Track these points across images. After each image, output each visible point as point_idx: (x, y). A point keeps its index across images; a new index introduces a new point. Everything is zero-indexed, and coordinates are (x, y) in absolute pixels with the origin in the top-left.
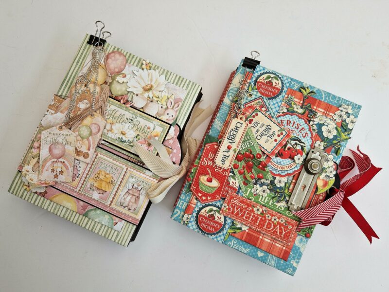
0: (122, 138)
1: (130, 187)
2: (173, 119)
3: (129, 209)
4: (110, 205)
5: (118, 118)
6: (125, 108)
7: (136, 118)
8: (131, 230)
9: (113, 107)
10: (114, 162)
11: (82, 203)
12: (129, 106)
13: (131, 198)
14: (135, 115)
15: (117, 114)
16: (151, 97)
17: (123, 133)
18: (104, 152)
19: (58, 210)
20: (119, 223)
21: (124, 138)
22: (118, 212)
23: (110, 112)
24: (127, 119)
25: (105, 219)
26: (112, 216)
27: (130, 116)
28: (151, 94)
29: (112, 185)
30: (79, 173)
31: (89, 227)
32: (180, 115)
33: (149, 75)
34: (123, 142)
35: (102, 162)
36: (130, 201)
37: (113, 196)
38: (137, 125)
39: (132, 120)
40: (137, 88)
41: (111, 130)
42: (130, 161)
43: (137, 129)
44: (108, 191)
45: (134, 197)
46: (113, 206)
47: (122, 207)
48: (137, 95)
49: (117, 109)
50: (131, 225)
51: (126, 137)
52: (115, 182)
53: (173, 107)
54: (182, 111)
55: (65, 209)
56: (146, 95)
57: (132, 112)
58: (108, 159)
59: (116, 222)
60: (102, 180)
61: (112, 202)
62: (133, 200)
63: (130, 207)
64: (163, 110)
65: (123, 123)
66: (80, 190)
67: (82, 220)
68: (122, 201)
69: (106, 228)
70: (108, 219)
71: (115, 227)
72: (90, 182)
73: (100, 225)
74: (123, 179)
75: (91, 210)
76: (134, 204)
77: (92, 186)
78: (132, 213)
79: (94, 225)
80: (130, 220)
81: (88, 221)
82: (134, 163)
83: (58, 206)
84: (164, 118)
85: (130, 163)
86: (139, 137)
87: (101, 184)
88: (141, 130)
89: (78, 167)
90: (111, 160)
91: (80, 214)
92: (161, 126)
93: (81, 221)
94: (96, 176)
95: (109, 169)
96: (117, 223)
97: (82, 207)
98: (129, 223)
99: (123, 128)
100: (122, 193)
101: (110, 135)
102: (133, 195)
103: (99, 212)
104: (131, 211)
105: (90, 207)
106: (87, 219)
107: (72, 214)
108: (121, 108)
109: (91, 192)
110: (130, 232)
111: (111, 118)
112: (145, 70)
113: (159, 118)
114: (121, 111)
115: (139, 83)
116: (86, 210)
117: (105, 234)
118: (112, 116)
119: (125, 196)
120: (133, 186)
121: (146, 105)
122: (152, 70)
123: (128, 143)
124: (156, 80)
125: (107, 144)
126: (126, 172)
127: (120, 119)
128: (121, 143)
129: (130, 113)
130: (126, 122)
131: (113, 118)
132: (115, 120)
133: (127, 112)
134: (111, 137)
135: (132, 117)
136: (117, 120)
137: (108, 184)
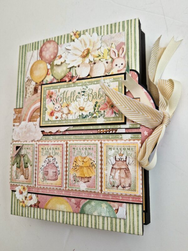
0: (82, 114)
1: (114, 161)
2: (125, 67)
3: (124, 187)
4: (101, 190)
5: (71, 97)
6: (73, 85)
7: (87, 87)
8: (138, 211)
9: (62, 90)
10: (86, 142)
11: (73, 200)
12: (75, 80)
13: (120, 173)
14: (85, 85)
15: (69, 94)
16: (92, 60)
17: (82, 109)
18: (72, 137)
19: (56, 217)
20: (120, 209)
21: (85, 114)
22: (113, 195)
23: (61, 96)
24: (79, 93)
25: (103, 209)
26: (109, 202)
27: (81, 89)
28: (91, 57)
29: (94, 167)
30: (58, 169)
31: (92, 225)
32: (130, 59)
33: (81, 42)
34: (85, 118)
35: (74, 149)
36: (120, 177)
37: (100, 179)
38: (91, 94)
39: (84, 92)
40: (75, 60)
41: (69, 112)
42: (100, 134)
43: (93, 97)
44: (93, 175)
45: (123, 171)
46: (105, 190)
47: (115, 188)
48: (79, 66)
49: (66, 89)
50: (135, 206)
51: (86, 111)
52: (95, 162)
53: (118, 55)
54: (130, 53)
55: (61, 213)
56: (87, 60)
57: (81, 84)
58: (79, 142)
59: (117, 208)
60: (81, 167)
61: (101, 186)
62: (123, 175)
63: (123, 184)
64: (110, 64)
65: (78, 99)
66: (66, 187)
67: (81, 219)
68: (112, 180)
69: (109, 219)
70: (107, 207)
71: (118, 215)
72: (72, 174)
73: (101, 218)
74: (101, 156)
75: (85, 204)
76: (127, 179)
77: (75, 177)
78: (129, 190)
79: (96, 220)
80: (131, 200)
81: (88, 218)
82: (106, 134)
83: (54, 212)
84: (115, 71)
85: (101, 136)
86: (98, 104)
87: (83, 171)
88: (97, 96)
89: (55, 164)
90: (82, 142)
91: (77, 213)
92: (115, 80)
93: (81, 221)
94: (75, 165)
95: (83, 152)
96: (118, 210)
97: (75, 204)
98: (131, 205)
99: (79, 105)
100: (107, 172)
101: (70, 117)
102: (120, 169)
103: (93, 203)
104: (127, 188)
105: (83, 202)
106: (85, 216)
107: (70, 216)
108: (70, 87)
109: (77, 184)
110: (138, 216)
111: (65, 101)
112: (76, 40)
113: (110, 74)
114: (71, 89)
115: (76, 55)
116: (81, 206)
117: (112, 227)
118: (65, 99)
119: (113, 174)
120: (116, 159)
121: (91, 70)
122: (82, 36)
123: (90, 117)
124: (90, 42)
125: (72, 128)
126: (101, 147)
128: (84, 120)
129: (79, 86)
130: (79, 96)
131: (66, 100)
132: (69, 101)
133: (77, 87)
134: (72, 119)
135: (83, 89)
136: (71, 99)
137: (89, 168)
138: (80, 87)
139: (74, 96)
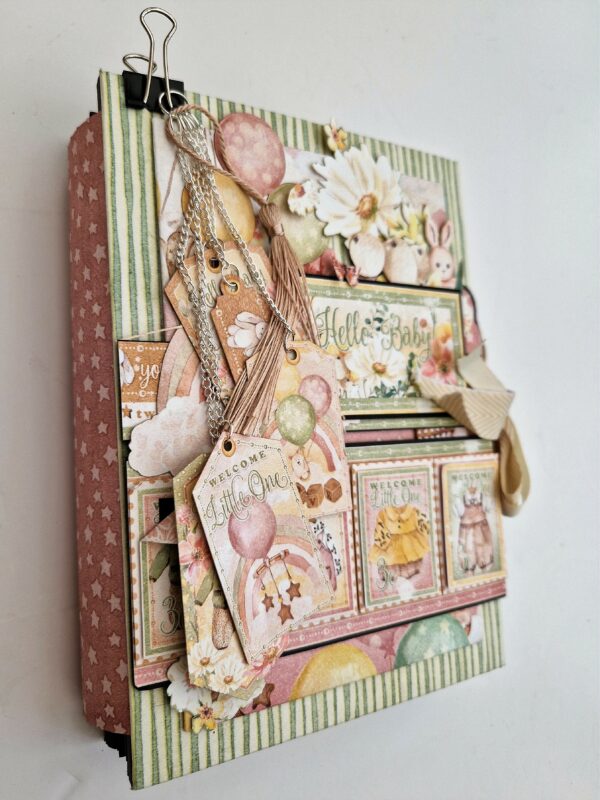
0: (383, 385)
3: (483, 567)
4: (442, 588)
5: (348, 330)
6: (349, 294)
7: (386, 309)
9: (320, 303)
10: (399, 464)
11: (376, 639)
12: (355, 280)
13: (474, 535)
14: (382, 301)
15: (341, 321)
17: (379, 370)
19: (326, 711)
20: (474, 620)
21: (390, 384)
25: (444, 634)
27: (371, 311)
33: (352, 166)
34: (389, 395)
35: (374, 486)
38: (398, 329)
39: (380, 320)
40: (342, 217)
41: (348, 376)
42: (424, 441)
43: (403, 339)
45: (478, 528)
46: (452, 585)
47: (470, 572)
49: (332, 303)
51: (390, 377)
52: (428, 518)
57: (370, 296)
59: (467, 621)
60: (397, 537)
64: (425, 258)
65: (367, 340)
69: (453, 655)
71: (473, 638)
72: (374, 561)
73: (437, 662)
77: (383, 568)
79: (426, 671)
82: (436, 440)
86: (415, 362)
87: (401, 548)
90: (389, 465)
91: (384, 674)
94: (379, 535)
95: (398, 493)
96: (469, 626)
99: (372, 356)
101: (353, 391)
102: (474, 525)
104: (488, 568)
105: (400, 632)
106: (404, 671)
107: (365, 691)
108: (341, 297)
109: (390, 588)
111: (331, 340)
114: (345, 306)
118: (331, 333)
119: (463, 540)
120: (465, 502)
122: (353, 150)
123: (401, 393)
124: (375, 177)
125: (355, 425)
127: (354, 332)
128: (388, 402)
129: (366, 300)
130: (370, 331)
131: (334, 336)
132: (343, 340)
133: (359, 302)
134: (357, 397)
135: (378, 311)
136: (348, 337)
137: (415, 537)
138: (369, 305)
139: (355, 328)
